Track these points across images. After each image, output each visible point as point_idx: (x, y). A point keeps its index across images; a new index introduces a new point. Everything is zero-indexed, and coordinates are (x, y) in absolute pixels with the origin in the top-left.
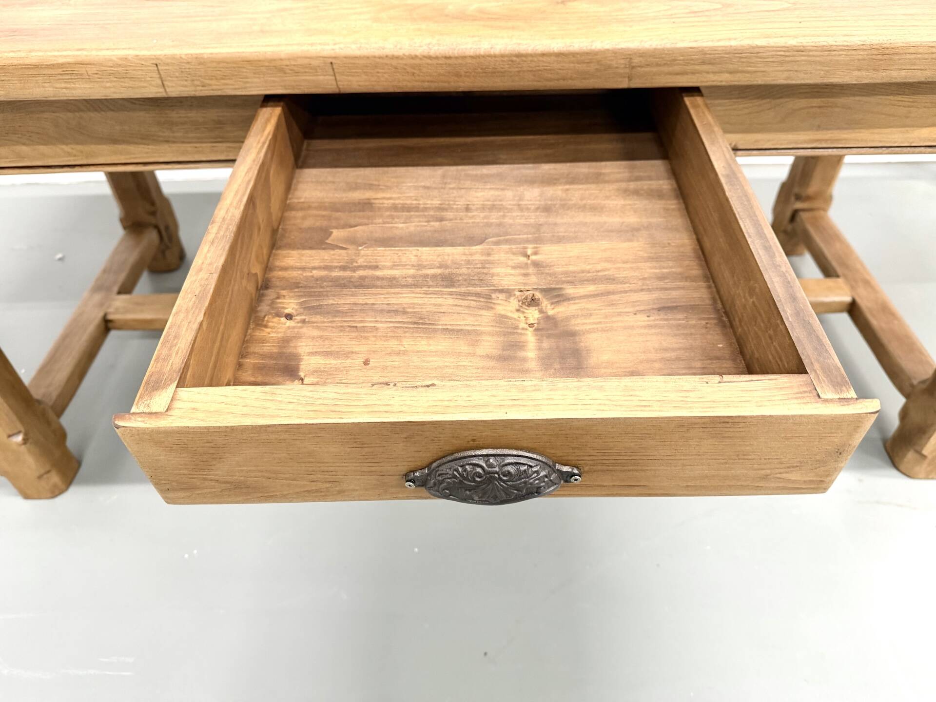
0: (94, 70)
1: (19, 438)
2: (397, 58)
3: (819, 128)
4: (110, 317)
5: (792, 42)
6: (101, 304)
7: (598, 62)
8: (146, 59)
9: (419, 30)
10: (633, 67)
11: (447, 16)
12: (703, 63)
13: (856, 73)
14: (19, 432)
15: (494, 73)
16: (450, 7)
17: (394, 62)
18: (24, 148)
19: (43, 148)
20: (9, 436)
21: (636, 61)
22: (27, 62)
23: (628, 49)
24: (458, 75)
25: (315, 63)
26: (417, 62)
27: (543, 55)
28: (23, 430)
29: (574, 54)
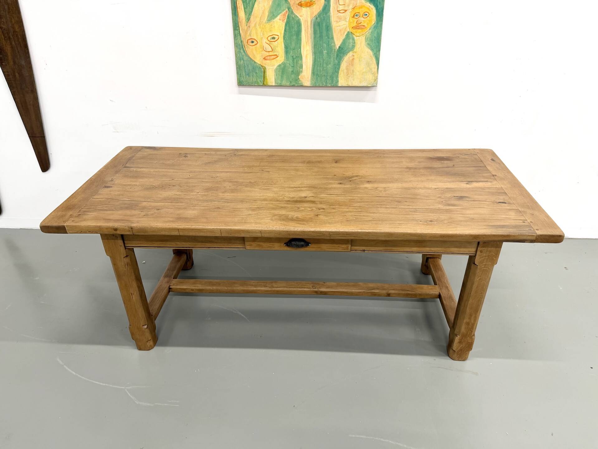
0: (206, 230)
1: (146, 326)
2: (276, 231)
3: (386, 246)
4: (171, 287)
5: (367, 231)
6: (168, 282)
7: (322, 233)
8: (218, 229)
9: (281, 224)
10: (330, 235)
11: (289, 219)
12: (347, 235)
13: (384, 238)
14: (145, 325)
15: (298, 235)
16: (290, 216)
17: (275, 232)
18: (178, 243)
19: (184, 243)
20: (143, 326)
21: (331, 234)
22: (191, 228)
23: (329, 231)
24: (289, 235)
25: (257, 231)
26: (280, 232)
27: (309, 232)
28: (147, 324)
29: (316, 232)
